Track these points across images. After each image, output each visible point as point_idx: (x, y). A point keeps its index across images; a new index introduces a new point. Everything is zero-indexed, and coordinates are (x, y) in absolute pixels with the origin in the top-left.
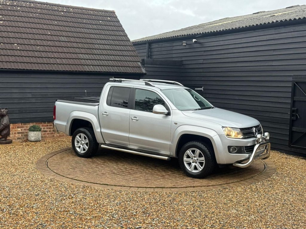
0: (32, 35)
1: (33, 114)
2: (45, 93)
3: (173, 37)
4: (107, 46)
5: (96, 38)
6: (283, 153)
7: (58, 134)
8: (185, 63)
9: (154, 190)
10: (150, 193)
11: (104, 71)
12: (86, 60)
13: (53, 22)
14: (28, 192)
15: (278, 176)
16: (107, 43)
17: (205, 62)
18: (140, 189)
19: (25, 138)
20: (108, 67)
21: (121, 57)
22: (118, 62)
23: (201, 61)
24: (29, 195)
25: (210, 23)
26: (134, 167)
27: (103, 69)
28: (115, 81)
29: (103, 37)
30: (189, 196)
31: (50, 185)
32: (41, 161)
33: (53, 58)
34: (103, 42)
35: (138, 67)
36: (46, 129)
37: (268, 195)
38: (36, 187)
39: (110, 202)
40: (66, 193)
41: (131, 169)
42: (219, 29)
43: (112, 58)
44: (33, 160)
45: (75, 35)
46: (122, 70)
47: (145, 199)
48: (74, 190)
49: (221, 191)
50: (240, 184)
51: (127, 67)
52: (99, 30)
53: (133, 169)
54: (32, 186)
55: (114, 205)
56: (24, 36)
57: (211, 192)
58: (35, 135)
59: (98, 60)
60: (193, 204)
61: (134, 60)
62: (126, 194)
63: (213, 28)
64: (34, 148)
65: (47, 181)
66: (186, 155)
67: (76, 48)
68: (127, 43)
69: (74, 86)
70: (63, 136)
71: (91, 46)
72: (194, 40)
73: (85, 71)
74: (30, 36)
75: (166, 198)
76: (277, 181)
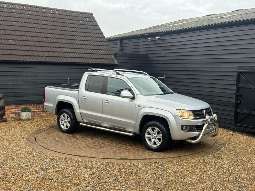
0: (24, 32)
1: (25, 97)
2: (35, 80)
3: (140, 34)
4: (86, 41)
5: (77, 35)
6: (230, 130)
7: (45, 114)
8: (149, 56)
9: (124, 161)
10: (120, 164)
11: (84, 62)
12: (69, 53)
13: (42, 22)
14: (19, 163)
15: (226, 150)
16: (85, 39)
17: (166, 55)
18: (112, 160)
19: (18, 118)
20: (86, 59)
21: (97, 51)
22: (95, 55)
23: (163, 55)
24: (20, 165)
25: (171, 24)
26: (106, 142)
27: (82, 61)
28: (92, 71)
29: (83, 34)
30: (153, 166)
31: (37, 157)
32: (30, 137)
33: (41, 51)
34: (83, 38)
35: (112, 59)
36: (35, 110)
37: (218, 166)
38: (26, 159)
39: (87, 171)
40: (51, 164)
41: (103, 144)
42: (178, 29)
43: (90, 51)
44: (24, 136)
45: (60, 32)
46: (98, 61)
47: (117, 169)
48: (57, 161)
49: (179, 162)
50: (194, 156)
51: (102, 59)
52: (80, 29)
53: (105, 143)
54: (22, 157)
55: (90, 174)
56: (17, 33)
57: (171, 163)
58: (26, 115)
59: (79, 53)
60: (156, 173)
61: (108, 53)
62: (101, 165)
63: (173, 27)
64: (25, 125)
65: (35, 153)
66: (148, 132)
67: (60, 43)
68: (102, 39)
69: (58, 74)
70: (49, 116)
71: (73, 42)
72: (157, 37)
73: (68, 62)
74: (23, 33)
75: (133, 168)
76: (225, 154)
